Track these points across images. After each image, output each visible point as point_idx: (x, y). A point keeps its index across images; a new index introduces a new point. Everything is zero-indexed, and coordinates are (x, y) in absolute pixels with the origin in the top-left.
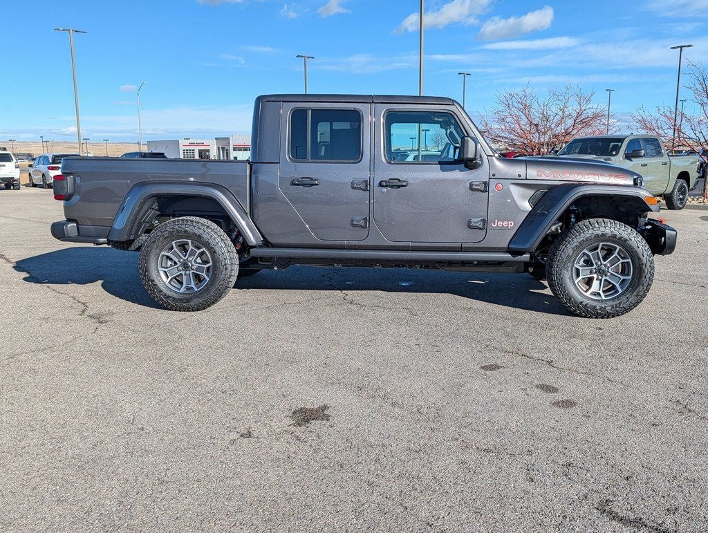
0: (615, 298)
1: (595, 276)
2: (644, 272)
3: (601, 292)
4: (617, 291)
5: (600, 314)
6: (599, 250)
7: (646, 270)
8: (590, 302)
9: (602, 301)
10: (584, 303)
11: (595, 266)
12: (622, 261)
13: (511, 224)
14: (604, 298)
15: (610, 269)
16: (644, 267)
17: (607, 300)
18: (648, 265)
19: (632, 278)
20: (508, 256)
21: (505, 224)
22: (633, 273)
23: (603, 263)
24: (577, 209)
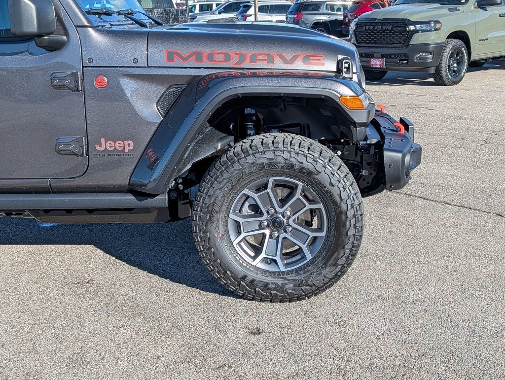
0: (300, 268)
1: (267, 232)
2: (345, 224)
3: (278, 259)
4: (304, 257)
5: (276, 296)
6: (269, 190)
7: (348, 223)
8: (260, 277)
9: (279, 274)
10: (250, 278)
11: (265, 216)
12: (309, 206)
13: (129, 145)
14: (283, 269)
15: (291, 221)
16: (344, 217)
17: (288, 273)
18: (350, 214)
19: (327, 236)
20: (129, 199)
21: (119, 145)
22: (328, 228)
23: (279, 210)
24: (256, 115)
